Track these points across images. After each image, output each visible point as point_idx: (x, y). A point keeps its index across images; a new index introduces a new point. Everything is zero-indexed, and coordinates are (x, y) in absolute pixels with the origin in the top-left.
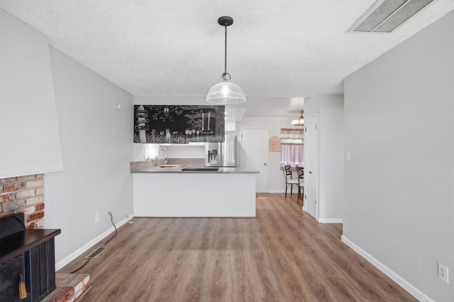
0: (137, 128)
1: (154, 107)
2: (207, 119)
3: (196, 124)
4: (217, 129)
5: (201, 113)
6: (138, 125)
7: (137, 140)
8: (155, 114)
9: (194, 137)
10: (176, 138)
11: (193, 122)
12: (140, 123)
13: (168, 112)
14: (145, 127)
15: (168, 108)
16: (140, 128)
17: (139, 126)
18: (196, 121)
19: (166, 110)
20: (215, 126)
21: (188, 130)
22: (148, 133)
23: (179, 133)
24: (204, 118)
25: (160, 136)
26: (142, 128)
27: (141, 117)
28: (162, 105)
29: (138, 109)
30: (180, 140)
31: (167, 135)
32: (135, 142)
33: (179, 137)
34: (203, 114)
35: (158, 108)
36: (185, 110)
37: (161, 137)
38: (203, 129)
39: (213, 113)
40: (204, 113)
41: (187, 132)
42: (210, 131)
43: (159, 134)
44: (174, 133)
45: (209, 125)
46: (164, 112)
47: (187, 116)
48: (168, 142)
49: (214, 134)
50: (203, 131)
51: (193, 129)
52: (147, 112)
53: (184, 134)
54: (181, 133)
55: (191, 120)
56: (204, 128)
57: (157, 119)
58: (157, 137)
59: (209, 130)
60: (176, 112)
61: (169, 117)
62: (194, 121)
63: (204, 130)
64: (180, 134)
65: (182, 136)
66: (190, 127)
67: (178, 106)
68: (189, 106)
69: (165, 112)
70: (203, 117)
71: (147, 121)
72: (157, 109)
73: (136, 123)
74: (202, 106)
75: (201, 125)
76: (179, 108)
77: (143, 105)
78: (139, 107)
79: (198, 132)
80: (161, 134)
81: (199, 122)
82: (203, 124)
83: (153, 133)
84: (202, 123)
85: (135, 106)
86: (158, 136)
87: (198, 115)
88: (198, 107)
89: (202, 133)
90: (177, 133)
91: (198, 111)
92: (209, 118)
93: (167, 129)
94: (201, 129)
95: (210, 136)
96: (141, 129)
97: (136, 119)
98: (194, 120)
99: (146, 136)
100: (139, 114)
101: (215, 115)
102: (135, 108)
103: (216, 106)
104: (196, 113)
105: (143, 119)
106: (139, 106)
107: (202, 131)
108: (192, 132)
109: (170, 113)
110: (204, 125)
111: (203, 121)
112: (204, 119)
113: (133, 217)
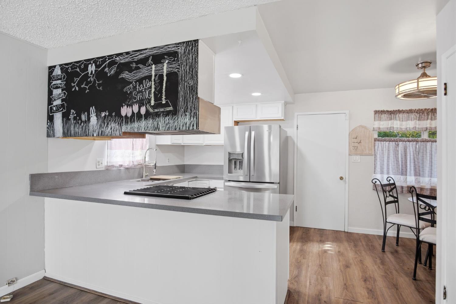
0: (51, 108)
1: (74, 65)
2: (161, 77)
3: (139, 92)
4: (181, 99)
5: (149, 65)
6: (52, 104)
7: (50, 133)
8: (75, 79)
9: (136, 123)
10: (106, 125)
11: (135, 88)
12: (55, 100)
13: (93, 72)
14: (62, 105)
15: (94, 64)
16: (54, 108)
17: (54, 106)
18: (139, 86)
19: (92, 68)
20: (177, 92)
21: (126, 106)
22: (65, 116)
23: (110, 115)
24: (155, 76)
25: (82, 122)
26: (58, 108)
27: (57, 88)
28: (85, 60)
29: (53, 74)
30: (111, 129)
31: (91, 119)
32: (48, 136)
33: (110, 123)
34: (153, 66)
35: (80, 67)
36: (121, 64)
37: (82, 124)
38: (153, 103)
39: (174, 61)
40: (155, 65)
41: (125, 111)
42: (167, 105)
43: (80, 119)
44: (103, 114)
45: (165, 91)
46: (88, 73)
47: (125, 75)
48: (93, 135)
49: (174, 113)
50: (154, 107)
51: (133, 103)
52: (64, 77)
53: (119, 114)
54: (114, 114)
55: (131, 83)
56: (155, 101)
57: (77, 89)
58: (78, 125)
59: (164, 102)
60: (106, 70)
61: (95, 80)
62: (136, 86)
63: (155, 104)
64: (112, 116)
65: (115, 121)
66: (127, 99)
67: (110, 57)
68: (127, 53)
69: (90, 73)
70: (153, 74)
71: (65, 93)
72: (78, 70)
73: (50, 101)
74: (152, 48)
75: (150, 93)
76: (111, 60)
77: (60, 65)
78: (54, 70)
79: (143, 110)
80: (84, 117)
81: (146, 86)
82: (153, 90)
83: (71, 117)
84: (151, 87)
85: (50, 68)
86: (78, 123)
87: (143, 72)
88: (145, 51)
89: (151, 110)
90: (107, 114)
91: (144, 61)
92: (165, 74)
93: (91, 108)
94: (149, 101)
95: (167, 118)
96: (56, 110)
97: (50, 93)
98: (136, 82)
99: (62, 124)
100: (54, 82)
101: (178, 67)
102: (49, 72)
103: (179, 44)
104: (141, 66)
105: (59, 91)
106: (55, 67)
107: (151, 106)
108: (133, 110)
109: (100, 74)
110: (154, 92)
111: (153, 83)
112: (154, 79)
113: (42, 278)
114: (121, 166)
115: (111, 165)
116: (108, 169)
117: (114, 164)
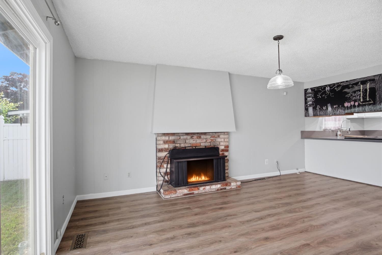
0: (307, 105)
1: (318, 88)
2: (366, 90)
3: (354, 96)
4: (377, 98)
5: (359, 85)
6: (307, 104)
7: (307, 115)
8: (319, 93)
9: (353, 109)
10: (336, 110)
11: (352, 95)
12: (309, 102)
13: (329, 90)
14: (313, 104)
15: (329, 87)
16: (309, 105)
17: (308, 105)
18: (354, 94)
19: (328, 89)
20: (375, 96)
21: (347, 103)
22: (315, 108)
23: (339, 106)
24: (363, 89)
25: (323, 110)
26: (310, 105)
27: (309, 97)
28: (324, 86)
29: (307, 92)
30: (339, 112)
31: (329, 109)
32: (306, 116)
33: (338, 110)
34: (361, 86)
35: (321, 88)
36: (343, 86)
37: (324, 111)
38: (362, 100)
39: (373, 82)
40: (362, 85)
41: (346, 104)
42: (370, 101)
43: (323, 109)
44: (335, 106)
45: (369, 95)
46: (326, 90)
47: (346, 90)
48: (330, 115)
49: (374, 104)
50: (362, 102)
51: (351, 101)
52: (313, 93)
53: (343, 106)
54: (341, 106)
55: (349, 93)
56: (363, 99)
57: (320, 97)
58: (321, 111)
59: (368, 100)
60: (336, 88)
61: (330, 93)
62: (352, 94)
63: (363, 101)
64: (339, 107)
65: (341, 109)
66: (349, 100)
67: (338, 83)
68: (347, 81)
69: (327, 91)
70: (361, 88)
71: (314, 99)
72: (320, 89)
73: (306, 103)
74: (360, 78)
75: (360, 96)
76: (338, 85)
77: (310, 88)
78: (307, 90)
79: (357, 104)
80: (324, 108)
81: (358, 94)
82: (362, 95)
83: (318, 108)
84: (360, 94)
85: (305, 90)
86: (322, 110)
87: (356, 88)
88: (356, 80)
89: (361, 104)
90: (337, 106)
91: (356, 84)
92: (368, 88)
93: (328, 104)
94: (360, 100)
95: (370, 106)
96: (309, 106)
97: (306, 99)
98: (352, 93)
99: (313, 111)
100: (308, 95)
101: (375, 85)
102: (305, 92)
103: (375, 75)
104: (355, 86)
105: (311, 98)
106: (308, 89)
107: (361, 102)
108: (351, 104)
109: (331, 91)
110: (362, 96)
111: (362, 92)
112: (362, 91)
113: (304, 171)
114: (330, 129)
115: (326, 128)
116: (325, 130)
117: (327, 128)
